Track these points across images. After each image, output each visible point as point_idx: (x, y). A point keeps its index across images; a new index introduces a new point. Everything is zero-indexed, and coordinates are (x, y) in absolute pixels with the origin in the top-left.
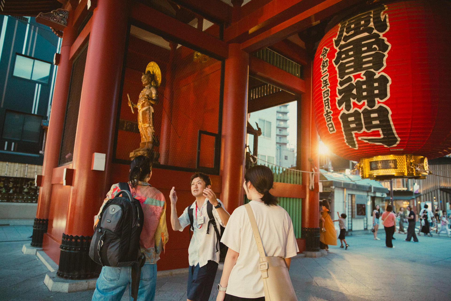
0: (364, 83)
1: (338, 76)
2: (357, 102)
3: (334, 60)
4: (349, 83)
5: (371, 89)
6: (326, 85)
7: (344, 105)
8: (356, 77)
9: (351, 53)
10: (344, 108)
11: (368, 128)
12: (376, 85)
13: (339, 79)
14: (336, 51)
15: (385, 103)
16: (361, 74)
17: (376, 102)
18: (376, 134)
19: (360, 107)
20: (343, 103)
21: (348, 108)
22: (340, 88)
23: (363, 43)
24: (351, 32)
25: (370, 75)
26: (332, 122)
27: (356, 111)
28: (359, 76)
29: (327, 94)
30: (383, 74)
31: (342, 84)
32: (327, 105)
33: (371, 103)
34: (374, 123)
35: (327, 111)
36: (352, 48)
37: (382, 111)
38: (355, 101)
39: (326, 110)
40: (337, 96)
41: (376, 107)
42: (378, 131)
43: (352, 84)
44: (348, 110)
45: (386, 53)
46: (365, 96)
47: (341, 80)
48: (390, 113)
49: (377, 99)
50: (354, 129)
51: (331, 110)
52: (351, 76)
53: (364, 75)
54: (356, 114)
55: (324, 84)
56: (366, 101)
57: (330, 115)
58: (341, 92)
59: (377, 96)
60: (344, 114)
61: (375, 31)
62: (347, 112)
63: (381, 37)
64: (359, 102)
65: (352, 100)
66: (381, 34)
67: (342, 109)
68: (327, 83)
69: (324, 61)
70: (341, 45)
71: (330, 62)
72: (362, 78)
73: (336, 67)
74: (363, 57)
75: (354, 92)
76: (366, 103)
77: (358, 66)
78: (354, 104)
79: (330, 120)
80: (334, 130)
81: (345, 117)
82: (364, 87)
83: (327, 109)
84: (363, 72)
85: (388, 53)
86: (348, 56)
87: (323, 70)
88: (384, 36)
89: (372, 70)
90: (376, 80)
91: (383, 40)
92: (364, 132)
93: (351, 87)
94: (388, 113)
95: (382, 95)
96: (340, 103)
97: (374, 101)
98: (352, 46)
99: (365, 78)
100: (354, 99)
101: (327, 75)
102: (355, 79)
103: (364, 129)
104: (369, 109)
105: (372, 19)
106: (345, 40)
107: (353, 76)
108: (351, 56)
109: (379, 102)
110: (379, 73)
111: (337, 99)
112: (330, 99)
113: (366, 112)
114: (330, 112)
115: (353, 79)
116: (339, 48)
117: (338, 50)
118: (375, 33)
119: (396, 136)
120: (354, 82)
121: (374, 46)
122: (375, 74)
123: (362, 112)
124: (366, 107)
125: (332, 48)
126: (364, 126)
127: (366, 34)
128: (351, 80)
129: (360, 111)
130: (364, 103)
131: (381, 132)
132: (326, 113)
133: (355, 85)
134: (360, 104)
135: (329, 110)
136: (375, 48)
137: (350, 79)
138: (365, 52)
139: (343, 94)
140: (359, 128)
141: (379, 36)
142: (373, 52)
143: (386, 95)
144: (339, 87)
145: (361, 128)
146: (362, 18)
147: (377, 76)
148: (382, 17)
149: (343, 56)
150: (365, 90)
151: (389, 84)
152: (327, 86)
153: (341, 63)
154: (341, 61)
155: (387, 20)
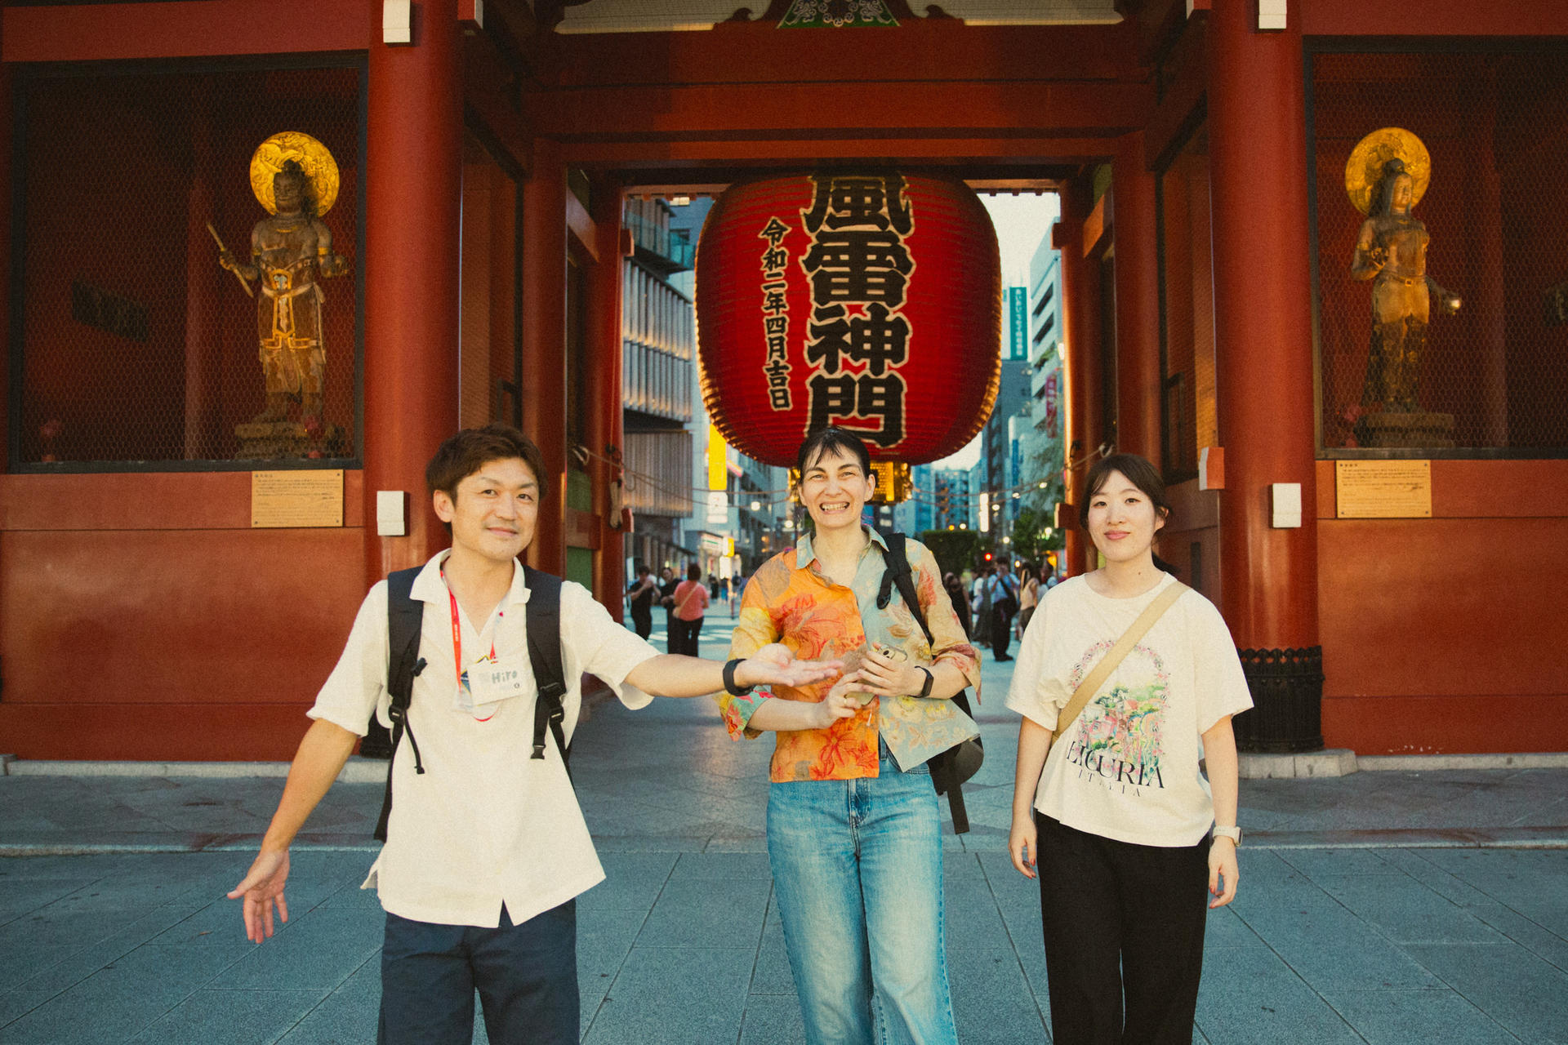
0: (866, 325)
1: (812, 296)
2: (851, 360)
3: (801, 259)
4: (837, 318)
5: (878, 339)
6: (777, 307)
7: (822, 360)
8: (853, 309)
9: (844, 257)
10: (822, 367)
11: (862, 412)
12: (888, 333)
13: (815, 305)
14: (809, 240)
15: (899, 370)
16: (862, 306)
17: (886, 367)
18: (874, 423)
19: (857, 370)
20: (819, 356)
21: (831, 366)
22: (817, 323)
23: (870, 244)
24: (844, 211)
25: (879, 313)
26: (786, 387)
27: (847, 376)
28: (858, 309)
29: (778, 326)
30: (901, 315)
31: (820, 315)
32: (777, 351)
33: (877, 368)
34: (877, 403)
35: (776, 363)
36: (844, 247)
37: (892, 383)
38: (848, 356)
39: (773, 359)
40: (807, 339)
41: (884, 376)
42: (878, 419)
43: (842, 322)
44: (831, 372)
45: (907, 277)
46: (867, 351)
47: (820, 307)
48: (905, 389)
49: (888, 362)
50: (834, 410)
51: (787, 362)
52: (844, 304)
53: (868, 309)
54: (846, 383)
55: (772, 302)
56: (868, 361)
57: (782, 373)
58: (816, 332)
59: (888, 354)
60: (820, 377)
61: (891, 228)
62: (827, 376)
63: (901, 243)
64: (856, 360)
65: (841, 355)
66: (902, 238)
67: (817, 368)
68: (781, 303)
69: (772, 250)
70: (821, 231)
71: (793, 260)
72: (865, 315)
73: (809, 277)
74: (868, 272)
75: (847, 338)
76: (868, 366)
77: (858, 289)
78: (845, 362)
79: (783, 384)
80: (787, 404)
81: (820, 383)
82: (867, 333)
83: (776, 357)
84: (867, 304)
85: (911, 278)
86: (836, 262)
87: (771, 269)
88: (906, 241)
89: (883, 304)
90: (890, 325)
91: (904, 250)
92: (854, 418)
93: (841, 327)
94: (902, 389)
95: (897, 355)
96: (814, 354)
97: (883, 363)
98: (847, 244)
99: (868, 317)
100: (846, 352)
101: (782, 286)
102: (851, 314)
103: (855, 413)
104: (872, 377)
105: (885, 200)
106: (833, 222)
107: (848, 306)
108: (844, 264)
109: (890, 368)
110: (895, 312)
111: (806, 344)
112: (786, 339)
113: (865, 381)
114: (785, 368)
115: (847, 313)
116: (817, 237)
117: (815, 241)
118: (890, 231)
119: (904, 430)
120: (847, 318)
121: (889, 258)
122: (887, 313)
123: (859, 381)
124: (867, 372)
125: (798, 229)
126: (856, 407)
127: (874, 228)
128: (843, 313)
129: (856, 378)
130: (864, 364)
131: (882, 422)
132: (772, 365)
133: (849, 324)
134: (856, 364)
135: (782, 363)
136: (890, 261)
137: (838, 311)
138: (872, 263)
139: (823, 338)
140: (846, 408)
141: (898, 240)
142: (886, 270)
143: (902, 358)
144: (812, 320)
145: (851, 410)
146: (866, 188)
147: (890, 318)
148: (903, 202)
149: (827, 258)
150: (867, 339)
151: (908, 337)
152: (781, 309)
153: (821, 270)
154: (820, 268)
155: (911, 212)
